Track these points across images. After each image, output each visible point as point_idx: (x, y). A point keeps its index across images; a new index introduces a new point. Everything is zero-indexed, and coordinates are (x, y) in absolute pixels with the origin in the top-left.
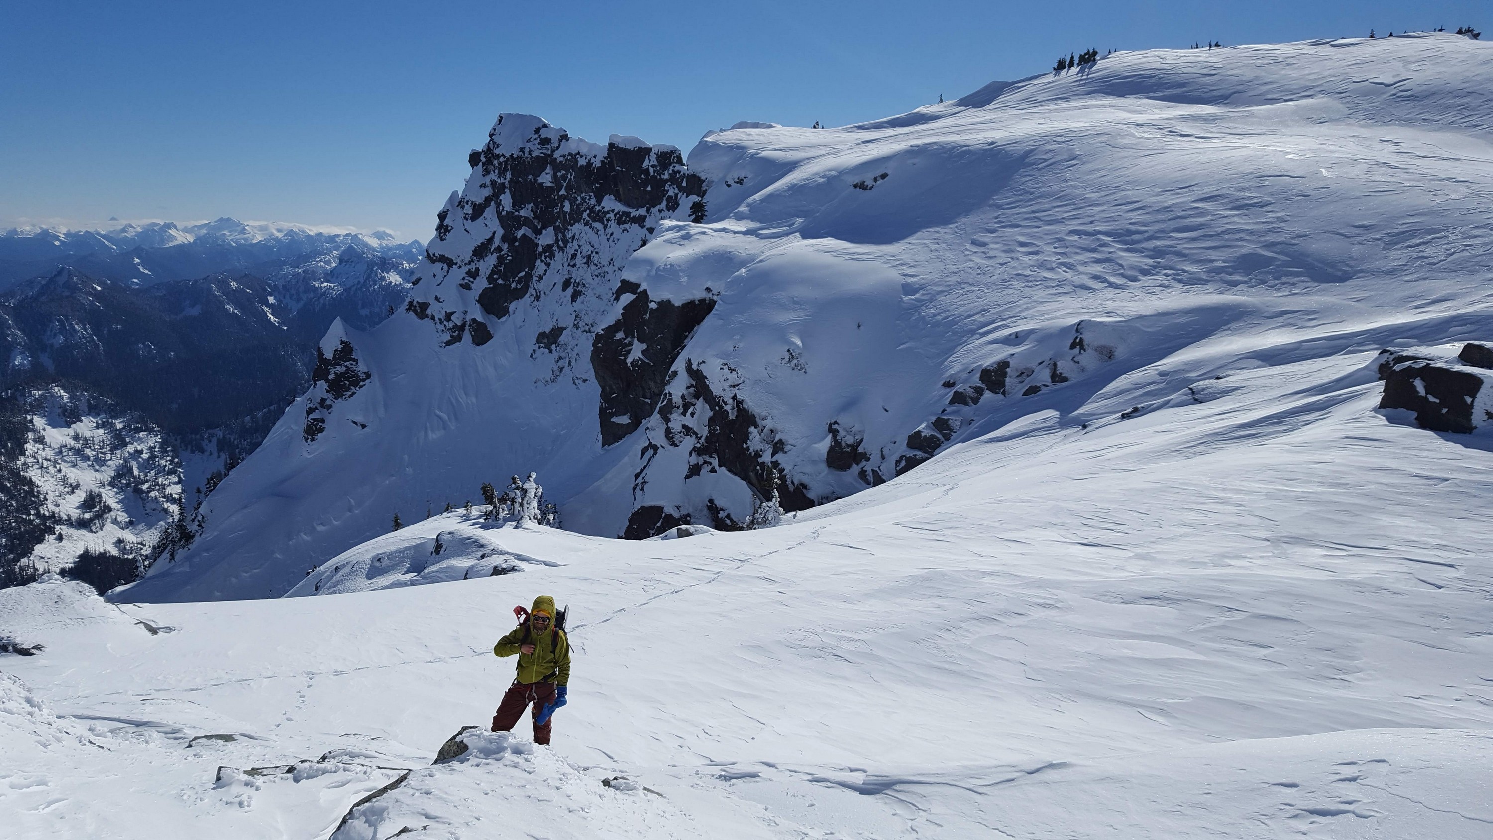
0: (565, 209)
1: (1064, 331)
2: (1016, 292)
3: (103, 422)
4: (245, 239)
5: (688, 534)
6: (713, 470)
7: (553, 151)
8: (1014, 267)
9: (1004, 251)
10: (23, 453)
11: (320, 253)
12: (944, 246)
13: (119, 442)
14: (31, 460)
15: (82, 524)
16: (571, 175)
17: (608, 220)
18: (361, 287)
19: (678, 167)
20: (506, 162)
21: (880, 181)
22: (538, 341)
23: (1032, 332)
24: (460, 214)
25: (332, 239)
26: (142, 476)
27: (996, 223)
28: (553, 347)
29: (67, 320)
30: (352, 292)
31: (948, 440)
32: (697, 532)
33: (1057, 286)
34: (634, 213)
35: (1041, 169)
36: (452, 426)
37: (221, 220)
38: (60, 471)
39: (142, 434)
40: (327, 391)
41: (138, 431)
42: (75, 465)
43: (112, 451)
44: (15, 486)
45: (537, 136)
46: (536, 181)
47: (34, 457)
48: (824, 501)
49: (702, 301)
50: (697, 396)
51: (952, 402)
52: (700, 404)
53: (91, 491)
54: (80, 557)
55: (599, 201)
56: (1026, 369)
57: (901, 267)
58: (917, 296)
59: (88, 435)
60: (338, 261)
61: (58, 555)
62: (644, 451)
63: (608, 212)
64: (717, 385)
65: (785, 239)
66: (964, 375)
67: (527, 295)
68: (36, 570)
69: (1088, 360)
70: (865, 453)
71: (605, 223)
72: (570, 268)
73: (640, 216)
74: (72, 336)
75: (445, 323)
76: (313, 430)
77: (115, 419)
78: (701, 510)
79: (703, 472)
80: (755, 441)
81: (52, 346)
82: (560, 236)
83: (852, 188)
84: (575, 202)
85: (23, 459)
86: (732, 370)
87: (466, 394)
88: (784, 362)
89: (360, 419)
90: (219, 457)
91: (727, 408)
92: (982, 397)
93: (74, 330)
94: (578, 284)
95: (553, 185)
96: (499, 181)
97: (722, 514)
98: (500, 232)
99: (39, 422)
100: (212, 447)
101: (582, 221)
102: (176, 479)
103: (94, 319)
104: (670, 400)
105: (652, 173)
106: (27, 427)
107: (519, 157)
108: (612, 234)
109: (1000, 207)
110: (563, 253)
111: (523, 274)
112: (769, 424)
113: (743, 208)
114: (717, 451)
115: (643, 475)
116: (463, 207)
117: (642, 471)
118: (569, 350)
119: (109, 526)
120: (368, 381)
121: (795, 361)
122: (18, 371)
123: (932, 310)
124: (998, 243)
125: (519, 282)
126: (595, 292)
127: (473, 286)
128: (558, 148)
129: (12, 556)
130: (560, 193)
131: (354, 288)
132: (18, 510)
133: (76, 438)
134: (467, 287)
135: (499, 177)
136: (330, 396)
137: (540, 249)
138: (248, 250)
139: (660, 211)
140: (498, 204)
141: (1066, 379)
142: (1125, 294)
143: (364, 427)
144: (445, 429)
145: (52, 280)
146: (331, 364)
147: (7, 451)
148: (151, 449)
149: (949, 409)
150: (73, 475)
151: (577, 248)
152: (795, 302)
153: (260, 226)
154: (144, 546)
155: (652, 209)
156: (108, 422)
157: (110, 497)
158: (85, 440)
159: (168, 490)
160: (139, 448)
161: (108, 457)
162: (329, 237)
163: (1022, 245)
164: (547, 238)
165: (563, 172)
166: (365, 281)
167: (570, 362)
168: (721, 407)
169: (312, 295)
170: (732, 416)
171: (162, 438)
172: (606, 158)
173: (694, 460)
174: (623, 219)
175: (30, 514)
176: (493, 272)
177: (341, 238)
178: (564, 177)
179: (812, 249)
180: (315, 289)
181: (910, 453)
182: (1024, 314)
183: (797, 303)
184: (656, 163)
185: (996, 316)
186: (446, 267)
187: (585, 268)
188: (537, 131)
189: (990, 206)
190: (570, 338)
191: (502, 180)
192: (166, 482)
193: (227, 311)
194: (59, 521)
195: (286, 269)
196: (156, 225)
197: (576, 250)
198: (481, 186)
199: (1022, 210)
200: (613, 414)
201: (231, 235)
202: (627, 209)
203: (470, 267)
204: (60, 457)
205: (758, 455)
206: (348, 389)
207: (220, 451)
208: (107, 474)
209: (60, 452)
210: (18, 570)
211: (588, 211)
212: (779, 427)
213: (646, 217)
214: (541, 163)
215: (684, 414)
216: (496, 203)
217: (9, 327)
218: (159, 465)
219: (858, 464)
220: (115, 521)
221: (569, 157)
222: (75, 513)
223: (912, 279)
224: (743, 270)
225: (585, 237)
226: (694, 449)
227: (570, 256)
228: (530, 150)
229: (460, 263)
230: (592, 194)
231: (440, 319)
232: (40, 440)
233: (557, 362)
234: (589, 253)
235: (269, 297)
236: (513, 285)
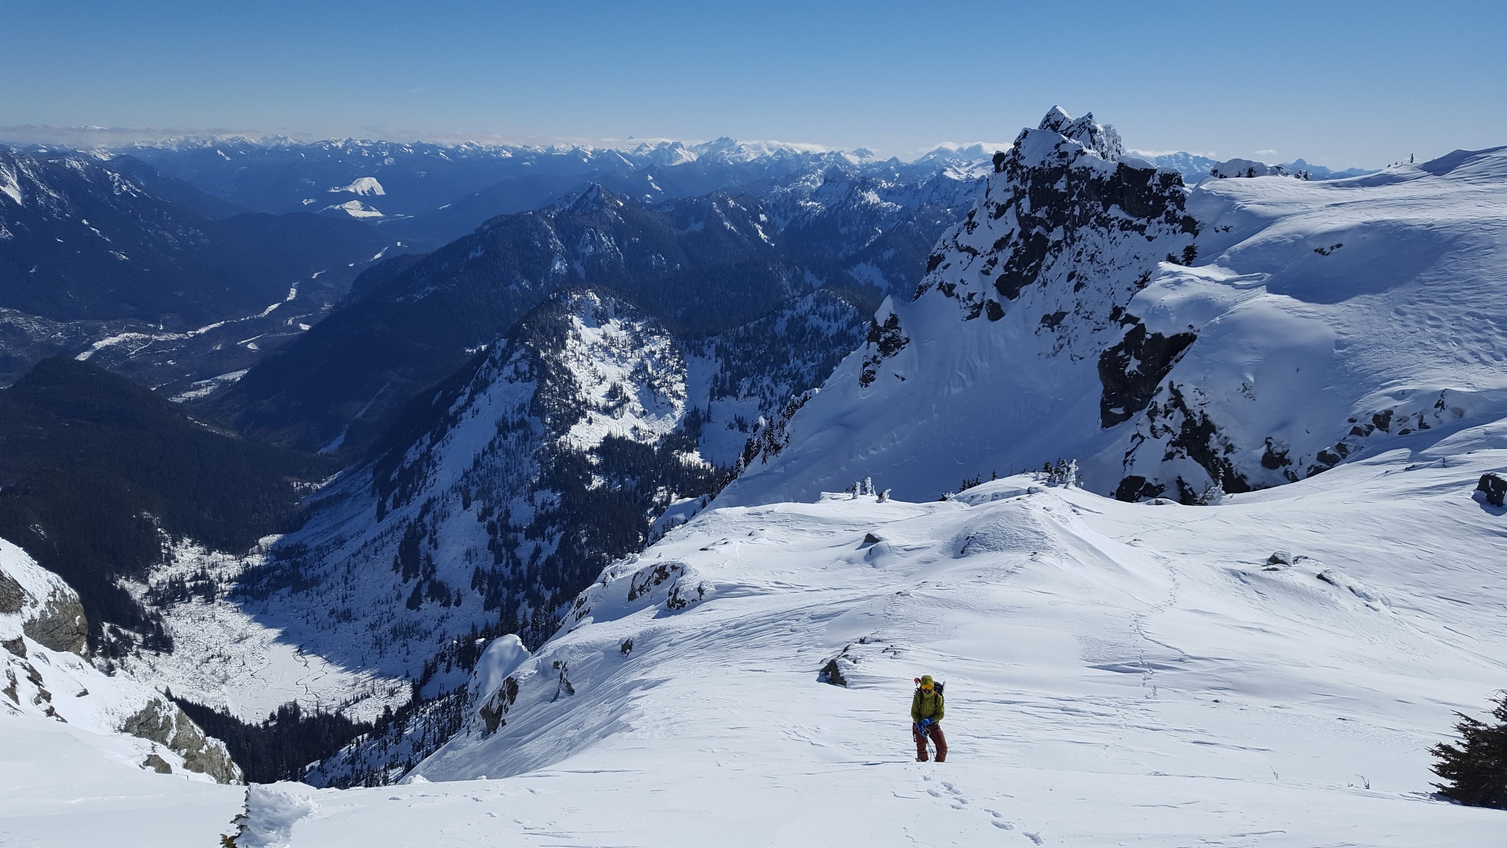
0: (1075, 213)
1: (1435, 393)
2: (1415, 357)
3: (626, 325)
4: (741, 158)
5: (1161, 503)
6: (1183, 457)
7: (1069, 163)
8: (1419, 337)
9: (1417, 322)
10: (564, 347)
11: (805, 172)
12: (1374, 311)
13: (638, 343)
14: (570, 353)
15: (607, 411)
16: (1083, 185)
17: (1112, 226)
18: (842, 207)
19: (1178, 188)
20: (1028, 173)
21: (1336, 250)
22: (1043, 321)
23: (1414, 391)
24: (986, 212)
25: (817, 157)
26: (655, 374)
27: (1417, 297)
28: (1055, 327)
29: (596, 232)
30: (833, 211)
31: (1344, 458)
32: (1167, 503)
33: (1444, 356)
34: (1136, 222)
35: (1464, 253)
36: (969, 384)
37: (721, 139)
38: (591, 364)
39: (655, 336)
40: (878, 351)
41: (652, 334)
42: (603, 361)
43: (632, 350)
44: (558, 374)
45: (1056, 151)
46: (1052, 187)
47: (573, 351)
48: (1257, 488)
49: (1186, 335)
50: (1175, 406)
51: (1351, 433)
52: (1177, 412)
53: (615, 384)
54: (605, 439)
55: (1106, 210)
56: (1404, 417)
57: (1338, 326)
58: (1345, 350)
59: (614, 335)
60: (822, 180)
61: (588, 435)
62: (1134, 437)
63: (1113, 219)
64: (1190, 400)
65: (1255, 290)
66: (1363, 416)
67: (1036, 281)
68: (571, 446)
69: (1446, 416)
70: (1289, 460)
71: (1110, 228)
72: (1075, 263)
73: (1141, 226)
74: (600, 246)
75: (968, 301)
76: (867, 379)
77: (636, 322)
78: (1172, 483)
79: (1175, 457)
80: (1214, 442)
81: (584, 254)
82: (1068, 234)
83: (1313, 252)
84: (1084, 207)
85: (564, 352)
86: (1202, 394)
87: (981, 360)
88: (1239, 391)
89: (900, 373)
90: (716, 361)
91: (1196, 418)
92: (1373, 433)
93: (602, 241)
94: (1082, 277)
95: (1067, 191)
96: (1021, 187)
97: (1186, 487)
98: (1018, 230)
99: (577, 321)
100: (711, 352)
101: (1089, 225)
102: (681, 378)
103: (617, 232)
104: (1156, 407)
105: (1155, 191)
106: (567, 325)
107: (1040, 169)
108: (1115, 238)
109: (1423, 283)
110: (1070, 248)
111: (1034, 264)
112: (1224, 433)
113: (1225, 256)
114: (1186, 445)
115: (1132, 454)
116: (988, 207)
117: (1132, 451)
118: (1069, 332)
119: (627, 414)
120: (907, 344)
121: (1247, 392)
122: (556, 275)
123: (1353, 364)
124: (1414, 314)
125: (1030, 270)
126: (1096, 285)
127: (991, 272)
128: (1073, 161)
129: (554, 433)
130: (1072, 199)
131: (835, 208)
132: (560, 395)
133: (605, 337)
134: (986, 273)
135: (1021, 184)
136: (880, 354)
137: (1050, 244)
138: (742, 169)
139: (1159, 223)
140: (1018, 206)
141: (1428, 427)
142: (1487, 370)
143: (903, 379)
144: (963, 386)
145: (584, 196)
146: (881, 331)
147: (552, 344)
148: (663, 350)
149: (1348, 438)
150: (602, 368)
151: (1083, 247)
152: (1253, 348)
153: (755, 145)
154: (654, 434)
155: (1152, 220)
156: (629, 324)
157: (629, 389)
158: (612, 339)
159: (675, 388)
160: (653, 349)
161: (629, 355)
162: (815, 155)
163: (1431, 318)
164: (1057, 235)
165: (1076, 181)
166: (846, 200)
167: (1069, 342)
168: (1192, 418)
169: (797, 214)
170: (1199, 424)
171: (671, 341)
172: (1115, 174)
173: (1170, 449)
174: (1125, 226)
175: (568, 399)
176: (1009, 262)
177: (826, 156)
178: (1077, 186)
179: (1273, 305)
180: (801, 208)
181: (1318, 464)
182: (1414, 376)
183: (1255, 348)
184: (1159, 183)
185: (1395, 375)
186: (971, 256)
187: (1089, 265)
188: (1057, 146)
189: (1416, 281)
190: (1071, 321)
191: (1024, 187)
192: (673, 380)
193: (725, 227)
194: (589, 407)
195: (776, 189)
196: (666, 144)
197: (1082, 249)
198: (1005, 190)
199: (1439, 288)
200: (1111, 407)
201: (728, 154)
202: (1130, 218)
203: (990, 257)
204: (592, 352)
205: (1215, 452)
206: (893, 350)
207: (717, 356)
208: (628, 369)
209: (592, 348)
210: (558, 445)
211: (1095, 217)
212: (1231, 436)
213: (1146, 226)
214: (1056, 174)
215: (1165, 417)
216: (1016, 204)
217: (551, 237)
218: (668, 365)
219: (1283, 466)
220: (632, 411)
221: (1083, 170)
222: (602, 401)
223: (1344, 337)
224: (1218, 319)
225: (1091, 239)
226: (1170, 442)
227: (1076, 252)
228: (1050, 163)
229: (982, 253)
230: (1100, 203)
231: (963, 298)
232: (577, 337)
233: (1058, 340)
234: (1093, 252)
235: (761, 215)
236: (1025, 273)
